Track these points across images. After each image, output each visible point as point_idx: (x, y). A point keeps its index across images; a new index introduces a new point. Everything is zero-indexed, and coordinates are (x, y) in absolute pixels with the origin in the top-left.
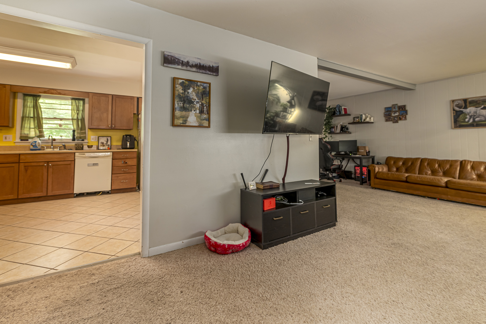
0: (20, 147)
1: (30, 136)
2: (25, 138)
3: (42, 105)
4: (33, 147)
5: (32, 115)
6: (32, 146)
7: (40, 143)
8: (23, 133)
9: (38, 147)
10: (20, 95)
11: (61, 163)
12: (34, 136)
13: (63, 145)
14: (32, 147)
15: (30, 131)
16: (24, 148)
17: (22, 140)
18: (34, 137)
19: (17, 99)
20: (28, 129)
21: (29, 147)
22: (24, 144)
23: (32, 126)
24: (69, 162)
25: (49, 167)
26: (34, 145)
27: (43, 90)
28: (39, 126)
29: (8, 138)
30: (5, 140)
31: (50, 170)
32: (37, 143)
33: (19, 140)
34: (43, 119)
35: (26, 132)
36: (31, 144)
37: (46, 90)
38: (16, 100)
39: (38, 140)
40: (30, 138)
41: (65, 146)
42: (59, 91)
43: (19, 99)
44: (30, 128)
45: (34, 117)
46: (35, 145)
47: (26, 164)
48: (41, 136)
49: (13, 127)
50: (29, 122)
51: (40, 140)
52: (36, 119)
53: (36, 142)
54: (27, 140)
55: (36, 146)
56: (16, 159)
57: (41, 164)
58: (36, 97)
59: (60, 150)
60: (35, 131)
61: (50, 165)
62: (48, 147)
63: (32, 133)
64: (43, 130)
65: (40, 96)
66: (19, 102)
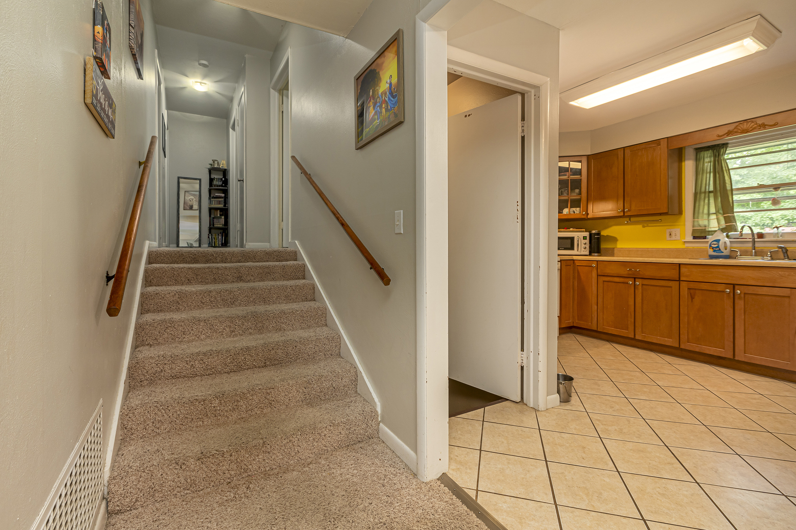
0: (693, 251)
1: (710, 230)
2: (700, 235)
3: (731, 164)
4: (714, 251)
5: (711, 189)
6: (712, 250)
7: (728, 244)
8: (696, 224)
9: (723, 252)
10: (690, 153)
11: (765, 291)
12: (717, 229)
13: (781, 248)
14: (711, 252)
15: (709, 220)
16: (700, 253)
17: (694, 238)
18: (716, 231)
19: (685, 161)
20: (706, 217)
21: (707, 251)
22: (700, 245)
23: (713, 210)
24: (786, 292)
25: (736, 297)
26: (716, 248)
27: (725, 130)
28: (726, 209)
29: (673, 234)
30: (669, 239)
31: (740, 304)
32: (721, 244)
33: (690, 239)
34: (734, 192)
35: (702, 222)
36: (710, 246)
37: (731, 127)
38: (683, 164)
39: (723, 238)
40: (710, 233)
41: (787, 251)
42: (760, 122)
43: (689, 159)
44: (709, 214)
45: (714, 192)
46: (718, 247)
47: (692, 285)
48: (729, 227)
49: (680, 212)
50: (706, 201)
51: (728, 236)
52: (719, 194)
53: (718, 241)
54: (705, 238)
55: (720, 249)
56: (674, 274)
57: (720, 288)
58: (717, 149)
59: (772, 259)
60: (718, 219)
61: (739, 291)
62: (745, 253)
63: (714, 225)
64: (734, 216)
65: (725, 145)
66: (689, 166)
